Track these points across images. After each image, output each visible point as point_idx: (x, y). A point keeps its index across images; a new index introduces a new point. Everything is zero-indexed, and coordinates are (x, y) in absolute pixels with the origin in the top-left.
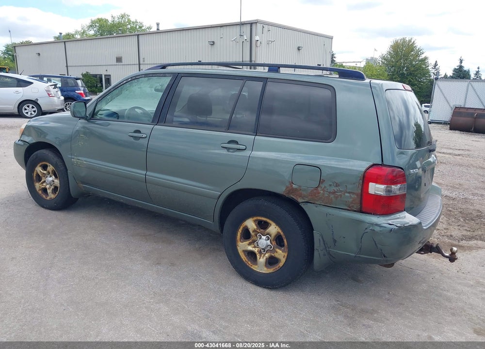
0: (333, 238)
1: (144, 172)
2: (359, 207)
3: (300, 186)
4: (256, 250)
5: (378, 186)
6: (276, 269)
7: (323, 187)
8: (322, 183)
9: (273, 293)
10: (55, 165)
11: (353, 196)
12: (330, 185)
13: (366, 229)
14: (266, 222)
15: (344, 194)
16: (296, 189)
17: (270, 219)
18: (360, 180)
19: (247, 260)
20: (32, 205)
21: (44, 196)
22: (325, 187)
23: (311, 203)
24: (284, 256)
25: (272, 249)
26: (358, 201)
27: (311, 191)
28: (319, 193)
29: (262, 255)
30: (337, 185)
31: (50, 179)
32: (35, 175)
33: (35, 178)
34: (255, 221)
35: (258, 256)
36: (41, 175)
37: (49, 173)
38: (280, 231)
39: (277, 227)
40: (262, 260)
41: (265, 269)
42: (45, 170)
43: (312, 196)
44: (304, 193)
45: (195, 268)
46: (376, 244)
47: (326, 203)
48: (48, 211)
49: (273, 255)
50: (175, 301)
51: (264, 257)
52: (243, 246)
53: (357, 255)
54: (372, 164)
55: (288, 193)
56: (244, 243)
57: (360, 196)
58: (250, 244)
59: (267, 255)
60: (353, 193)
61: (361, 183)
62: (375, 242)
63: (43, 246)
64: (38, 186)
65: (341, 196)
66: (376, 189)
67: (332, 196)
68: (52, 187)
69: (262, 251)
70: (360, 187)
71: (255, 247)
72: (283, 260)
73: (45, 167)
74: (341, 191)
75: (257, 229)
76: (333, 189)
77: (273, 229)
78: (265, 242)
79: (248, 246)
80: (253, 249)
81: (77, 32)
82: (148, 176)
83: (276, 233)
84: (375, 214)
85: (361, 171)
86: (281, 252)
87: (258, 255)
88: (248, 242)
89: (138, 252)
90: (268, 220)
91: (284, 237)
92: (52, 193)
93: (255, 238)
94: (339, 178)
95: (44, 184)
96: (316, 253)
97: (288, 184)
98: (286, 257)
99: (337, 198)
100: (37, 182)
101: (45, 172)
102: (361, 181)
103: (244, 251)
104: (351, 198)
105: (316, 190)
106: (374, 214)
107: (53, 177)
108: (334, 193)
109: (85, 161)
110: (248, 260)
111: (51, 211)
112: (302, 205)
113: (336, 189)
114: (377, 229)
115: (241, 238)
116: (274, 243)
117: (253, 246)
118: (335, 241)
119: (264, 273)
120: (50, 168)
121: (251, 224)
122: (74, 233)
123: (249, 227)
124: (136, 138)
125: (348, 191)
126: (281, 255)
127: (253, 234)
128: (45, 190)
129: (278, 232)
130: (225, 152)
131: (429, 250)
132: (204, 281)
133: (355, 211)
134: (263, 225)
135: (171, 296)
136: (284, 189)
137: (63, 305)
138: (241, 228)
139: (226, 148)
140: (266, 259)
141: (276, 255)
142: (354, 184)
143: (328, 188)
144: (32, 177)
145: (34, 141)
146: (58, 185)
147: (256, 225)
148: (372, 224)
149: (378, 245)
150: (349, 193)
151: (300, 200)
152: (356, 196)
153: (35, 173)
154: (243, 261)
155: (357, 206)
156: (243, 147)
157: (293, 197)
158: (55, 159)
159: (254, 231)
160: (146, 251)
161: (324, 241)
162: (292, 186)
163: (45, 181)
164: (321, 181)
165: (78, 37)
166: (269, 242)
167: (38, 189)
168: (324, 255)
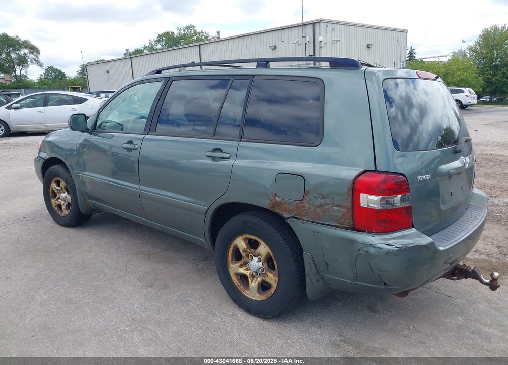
0: (325, 261)
1: (137, 186)
2: (352, 223)
3: (284, 199)
4: (248, 273)
5: (371, 197)
6: (268, 295)
7: (308, 199)
8: (307, 194)
9: (265, 324)
10: (66, 181)
11: (342, 210)
12: (316, 197)
13: (359, 250)
14: (256, 241)
15: (332, 208)
16: (280, 202)
17: (259, 238)
18: (349, 190)
19: (239, 285)
20: (50, 222)
21: (60, 213)
22: (310, 200)
23: (298, 219)
24: (275, 281)
25: (264, 272)
26: (349, 215)
27: (296, 205)
28: (304, 207)
29: (255, 279)
30: (323, 197)
31: (64, 195)
32: (51, 191)
33: (51, 194)
34: (245, 239)
35: (250, 281)
36: (55, 191)
37: (62, 188)
38: (270, 251)
39: (267, 247)
40: (254, 284)
41: (258, 295)
42: (59, 186)
43: (297, 210)
44: (289, 207)
45: (188, 292)
46: (372, 269)
47: (314, 219)
48: (62, 228)
49: (264, 279)
50: (151, 330)
51: (256, 281)
52: (235, 268)
53: (354, 282)
54: (362, 170)
55: (272, 207)
56: (236, 265)
57: (351, 211)
58: (241, 266)
59: (259, 279)
60: (343, 207)
61: (351, 194)
62: (371, 267)
63: (41, 265)
64: (53, 201)
65: (328, 209)
66: (369, 201)
67: (319, 210)
68: (66, 204)
69: (254, 274)
70: (350, 199)
71: (247, 269)
72: (275, 286)
73: (58, 183)
74: (328, 204)
75: (247, 249)
76: (320, 201)
77: (263, 249)
78: (256, 263)
79: (239, 268)
80: (245, 272)
81: (145, 47)
82: (142, 190)
83: (266, 254)
84: (370, 231)
85: (349, 180)
86: (272, 275)
87: (250, 279)
88: (239, 264)
89: (135, 273)
90: (257, 239)
91: (273, 258)
92: (66, 209)
93: (246, 259)
94: (325, 188)
95: (59, 201)
96: (308, 279)
97: (271, 197)
98: (277, 282)
99: (324, 212)
100: (53, 198)
101: (59, 188)
102: (350, 192)
103: (237, 274)
104: (340, 211)
105: (301, 203)
106: (368, 232)
107: (66, 192)
108: (321, 206)
109: (88, 176)
110: (241, 284)
111: (65, 228)
112: (288, 221)
113: (322, 201)
114: (372, 250)
115: (232, 260)
116: (266, 265)
117: (245, 268)
118: (327, 264)
119: (256, 300)
120: (63, 184)
121: (240, 243)
122: (78, 251)
123: (239, 246)
124: (129, 150)
125: (336, 204)
126: (272, 278)
127: (243, 254)
128: (60, 206)
129: (268, 253)
130: (210, 161)
131: (464, 274)
132: (192, 307)
133: (347, 228)
134: (253, 245)
135: (150, 324)
136: (268, 202)
137: (35, 330)
138: (232, 247)
139: (211, 157)
140: (258, 283)
141: (268, 280)
142: (342, 195)
143: (313, 201)
144: (49, 193)
145: (48, 157)
146: (70, 201)
147: (246, 244)
148: (366, 244)
149: (374, 270)
150: (337, 206)
151: (286, 215)
152: (345, 210)
153: (51, 190)
154: (235, 286)
155: (348, 223)
156: (228, 155)
157: (279, 211)
158: (66, 174)
159: (245, 251)
160: (144, 271)
161: (315, 264)
162: (275, 200)
163: (59, 198)
164: (306, 193)
165: (146, 52)
166: (260, 263)
167: (54, 206)
168: (318, 281)
